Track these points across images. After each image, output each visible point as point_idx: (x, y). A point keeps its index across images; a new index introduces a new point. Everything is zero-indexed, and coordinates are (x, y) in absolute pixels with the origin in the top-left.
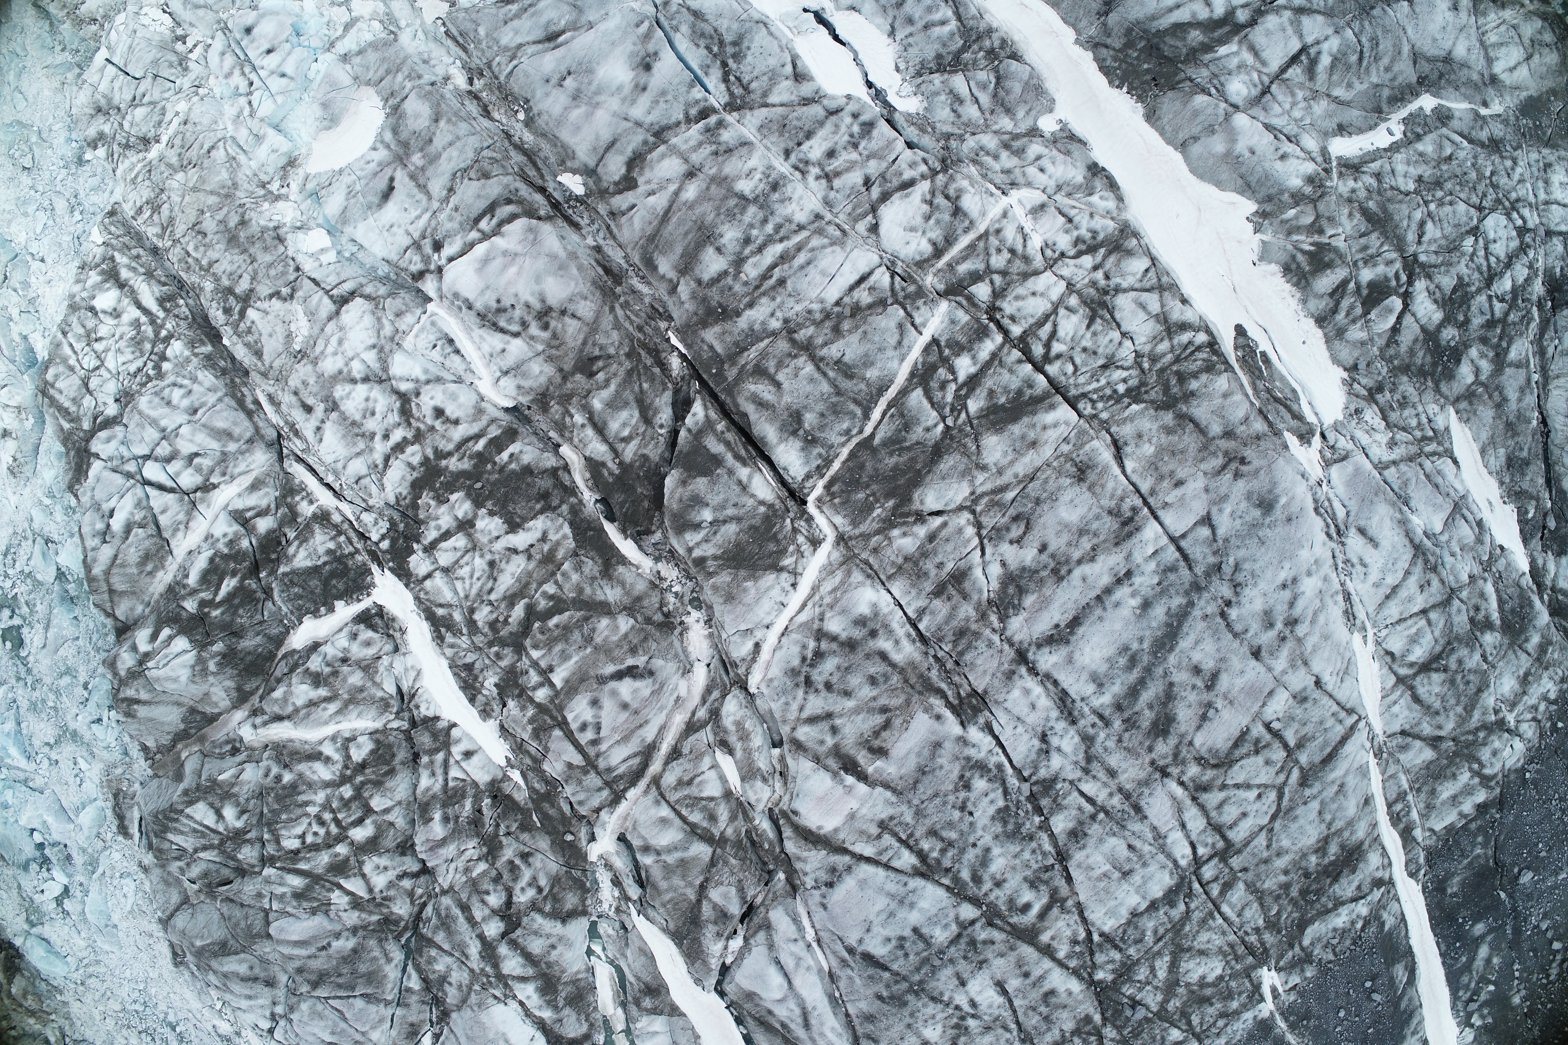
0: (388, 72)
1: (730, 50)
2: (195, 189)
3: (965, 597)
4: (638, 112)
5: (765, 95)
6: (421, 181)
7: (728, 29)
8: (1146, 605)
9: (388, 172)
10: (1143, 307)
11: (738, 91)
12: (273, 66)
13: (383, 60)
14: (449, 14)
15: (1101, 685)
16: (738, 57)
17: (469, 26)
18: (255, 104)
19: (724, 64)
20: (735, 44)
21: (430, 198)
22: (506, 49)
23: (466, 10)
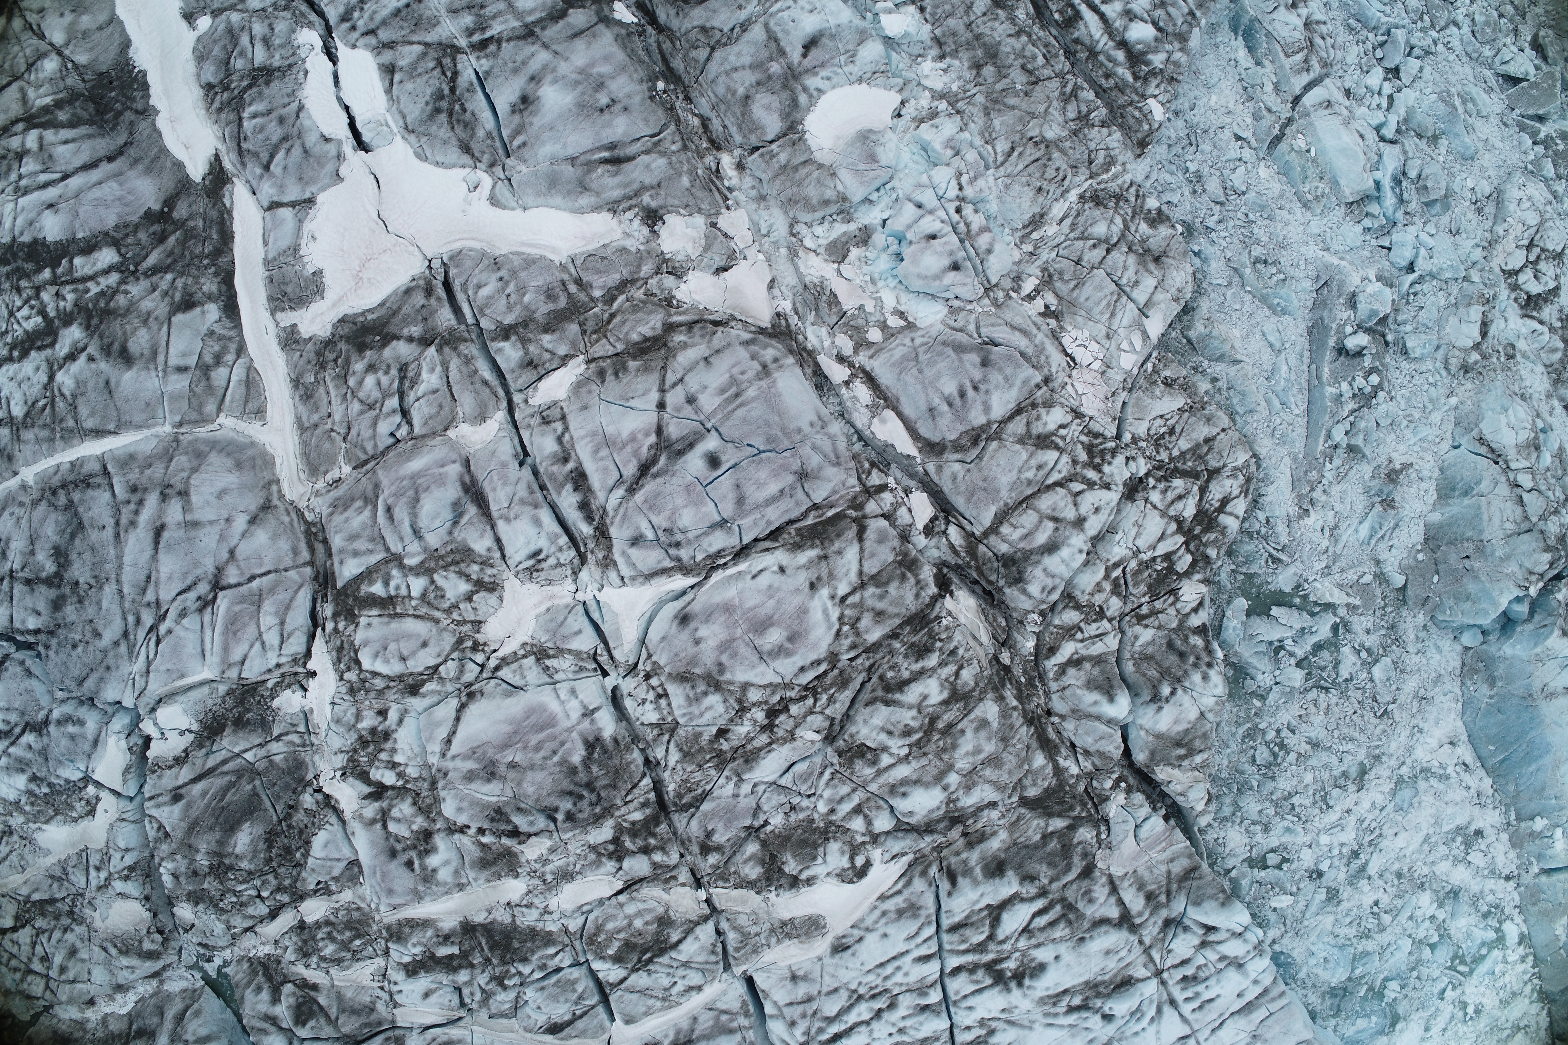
0: (796, 169)
1: (444, 104)
2: (1033, 115)
4: (543, 56)
5: (424, 54)
6: (773, 45)
7: (440, 126)
9: (808, 63)
11: (447, 61)
12: (929, 218)
13: (799, 184)
14: (719, 213)
16: (439, 96)
17: (700, 193)
18: (954, 183)
19: (453, 90)
20: (438, 111)
21: (766, 25)
22: (663, 154)
23: (699, 211)
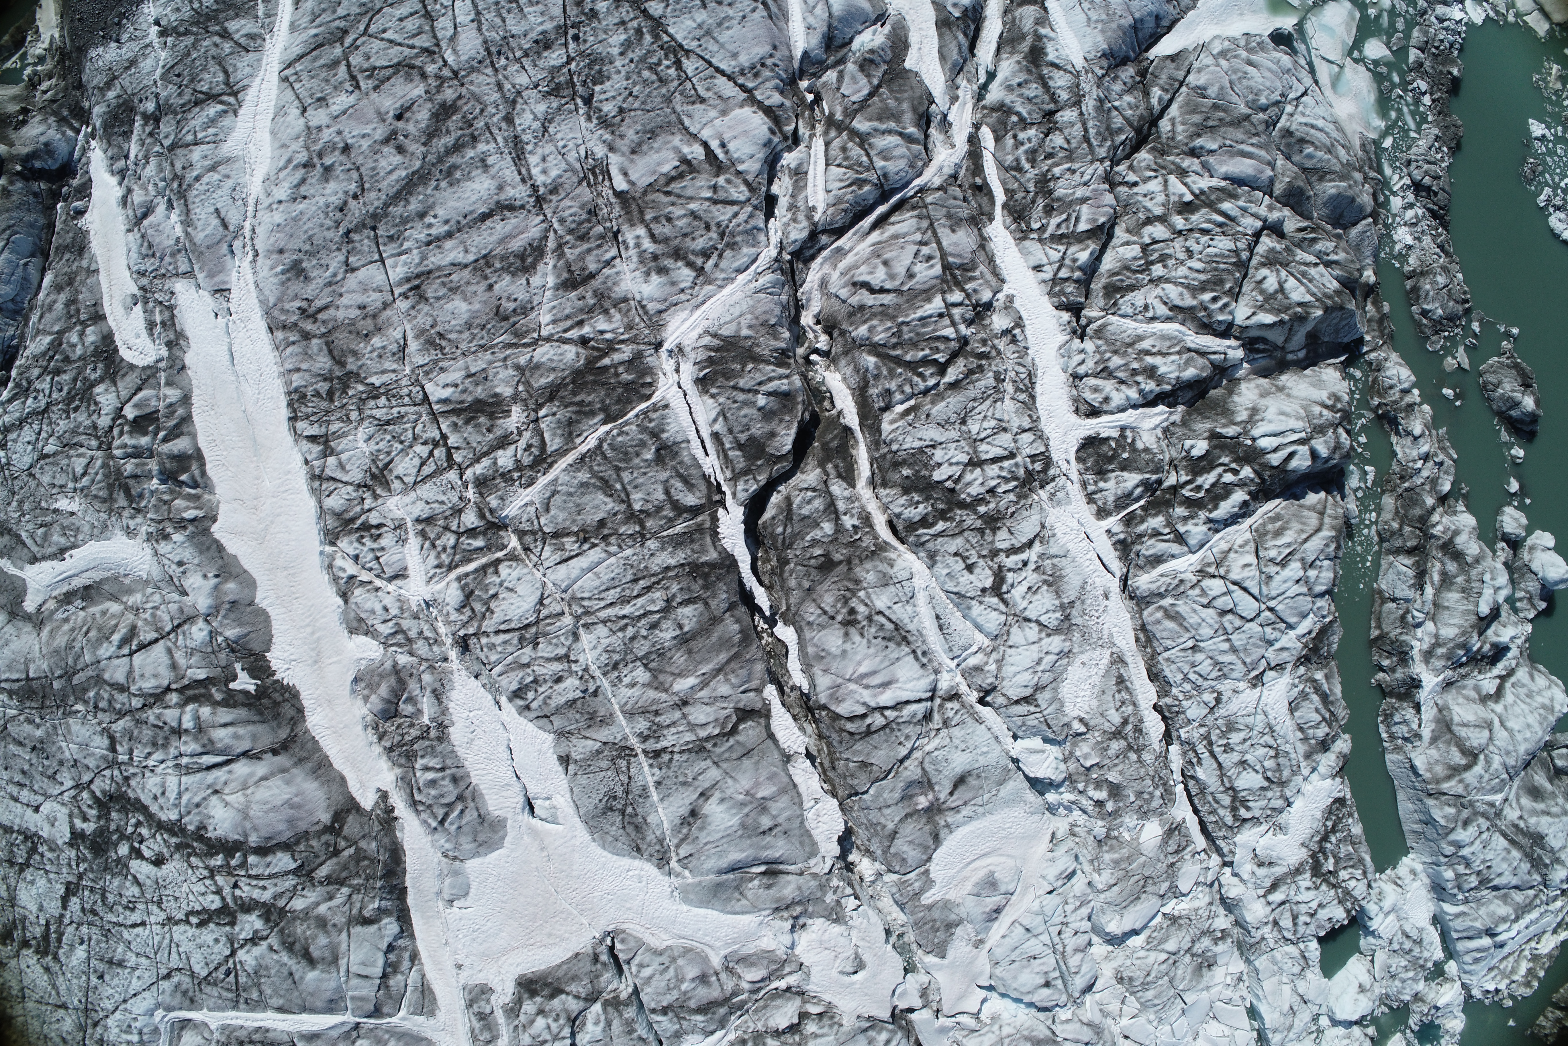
1: (617, 805)
3: (568, 266)
4: (713, 775)
5: (599, 753)
6: (925, 781)
7: (613, 825)
8: (422, 215)
9: (953, 802)
10: (341, 466)
11: (621, 764)
15: (483, 160)
16: (612, 796)
19: (626, 793)
20: (611, 809)
21: (921, 763)
